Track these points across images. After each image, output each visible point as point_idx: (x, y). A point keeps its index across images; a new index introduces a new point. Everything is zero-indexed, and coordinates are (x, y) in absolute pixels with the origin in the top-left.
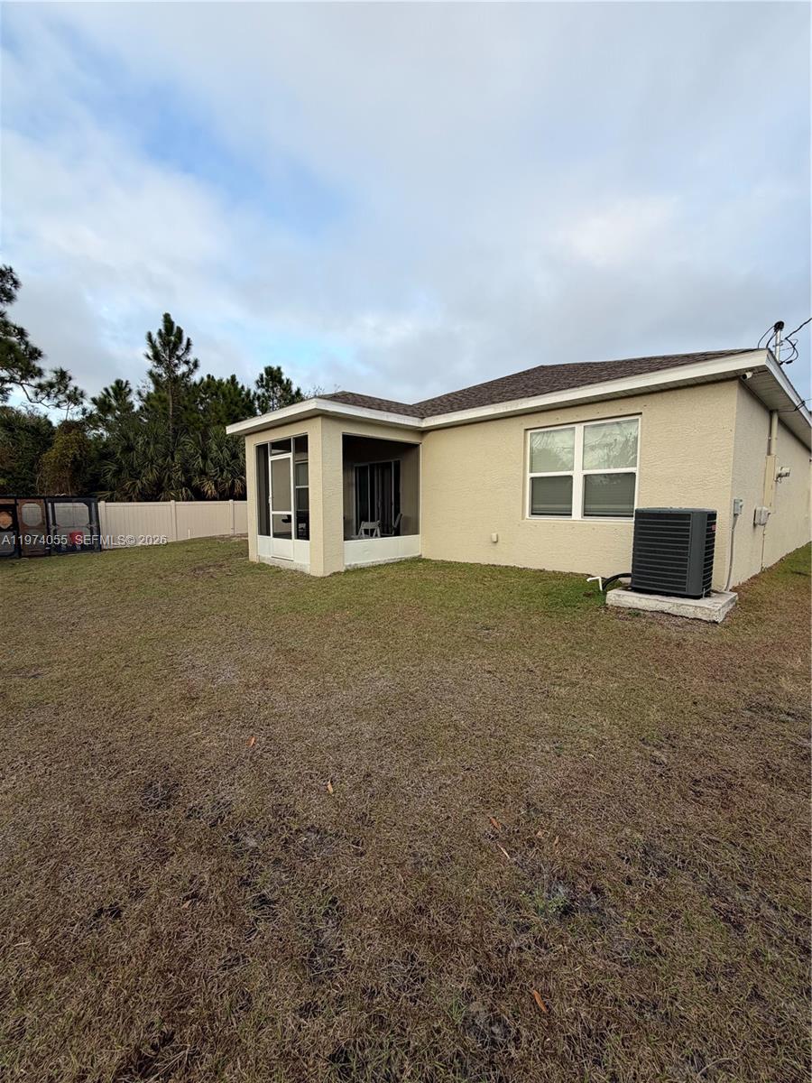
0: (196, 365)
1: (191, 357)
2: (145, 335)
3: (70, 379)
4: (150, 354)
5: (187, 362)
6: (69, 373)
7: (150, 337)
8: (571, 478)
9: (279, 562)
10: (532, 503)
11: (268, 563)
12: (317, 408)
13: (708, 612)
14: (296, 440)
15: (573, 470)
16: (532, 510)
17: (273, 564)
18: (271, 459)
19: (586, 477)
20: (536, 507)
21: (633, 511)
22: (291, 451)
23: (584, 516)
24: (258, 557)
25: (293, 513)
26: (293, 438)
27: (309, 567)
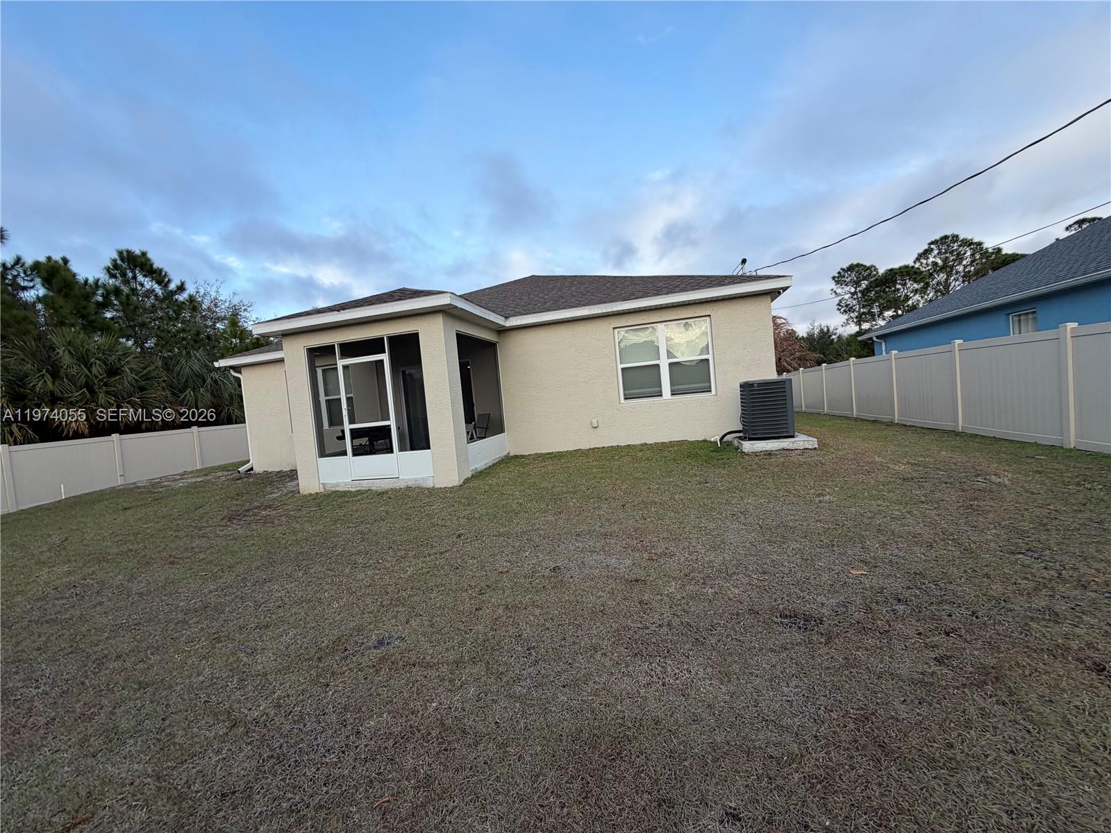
8: (658, 366)
9: (370, 485)
10: (624, 390)
11: (346, 489)
12: (450, 304)
13: (812, 442)
14: (391, 339)
15: (659, 359)
16: (625, 395)
17: (359, 489)
18: (341, 363)
19: (671, 364)
20: (627, 392)
21: (710, 388)
22: (385, 352)
23: (672, 394)
24: (321, 486)
25: (392, 423)
26: (387, 337)
27: (432, 478)
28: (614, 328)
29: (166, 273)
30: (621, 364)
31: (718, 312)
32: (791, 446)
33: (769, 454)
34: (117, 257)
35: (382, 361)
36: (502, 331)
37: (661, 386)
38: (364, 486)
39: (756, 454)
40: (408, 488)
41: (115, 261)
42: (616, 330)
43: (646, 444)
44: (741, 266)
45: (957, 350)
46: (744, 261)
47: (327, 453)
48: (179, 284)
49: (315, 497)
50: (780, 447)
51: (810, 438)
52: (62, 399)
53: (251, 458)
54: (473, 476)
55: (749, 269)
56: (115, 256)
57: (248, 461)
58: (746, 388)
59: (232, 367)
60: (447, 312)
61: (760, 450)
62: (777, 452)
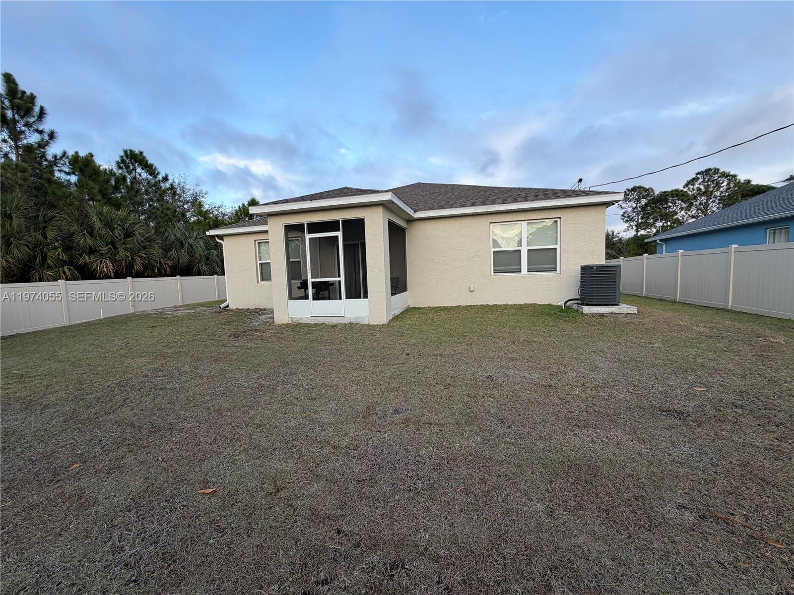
0: (52, 136)
1: (45, 127)
5: (40, 132)
8: (519, 251)
9: (324, 320)
10: (494, 266)
11: (307, 322)
12: (391, 200)
13: (633, 309)
14: (344, 222)
15: (521, 246)
16: (494, 270)
17: (316, 322)
18: (308, 236)
19: (529, 250)
20: (496, 268)
21: (556, 268)
22: (339, 231)
23: (528, 272)
24: (290, 319)
25: (342, 279)
26: (342, 220)
27: (368, 318)
28: (490, 223)
29: (155, 168)
30: (493, 248)
31: (566, 216)
32: (618, 311)
33: (602, 315)
34: (123, 154)
35: (337, 237)
36: (411, 221)
37: (520, 265)
38: (320, 320)
39: (592, 315)
40: (351, 324)
41: (122, 157)
42: (492, 224)
43: (507, 305)
44: (577, 184)
45: (733, 251)
46: (580, 180)
47: (293, 297)
48: (164, 175)
49: (287, 326)
50: (610, 311)
51: (632, 307)
52: (96, 251)
53: (227, 299)
54: (393, 318)
55: (582, 187)
56: (122, 154)
57: (225, 301)
58: (585, 269)
59: (217, 236)
60: (386, 205)
61: (596, 312)
62: (608, 315)
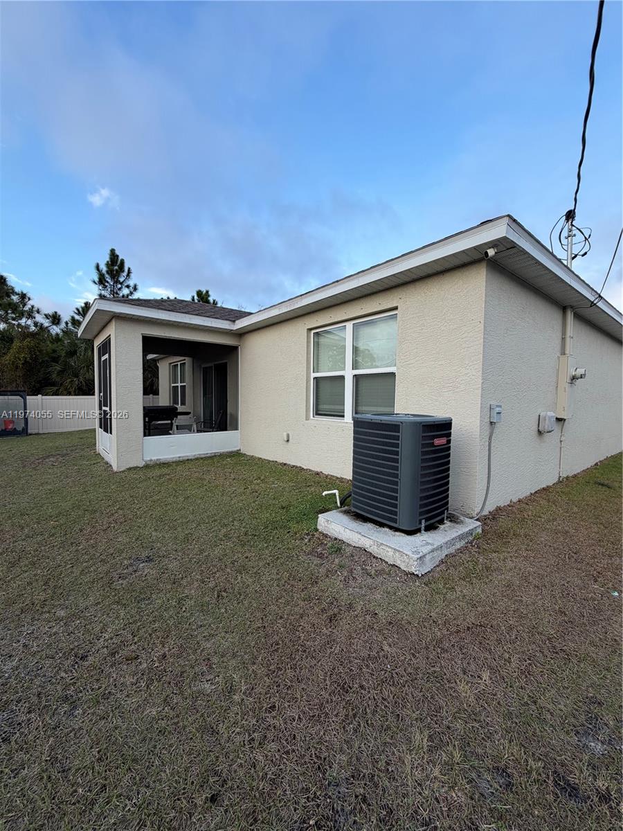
0: (135, 288)
1: (131, 283)
2: (94, 265)
3: (29, 299)
4: (97, 279)
5: (128, 287)
6: (28, 295)
7: (98, 267)
8: (343, 378)
10: (316, 403)
15: (343, 370)
16: (316, 410)
18: (102, 359)
19: (355, 377)
20: (320, 407)
26: (108, 340)
30: (313, 372)
31: (407, 301)
35: (107, 359)
36: (242, 334)
37: (343, 404)
42: (313, 332)
